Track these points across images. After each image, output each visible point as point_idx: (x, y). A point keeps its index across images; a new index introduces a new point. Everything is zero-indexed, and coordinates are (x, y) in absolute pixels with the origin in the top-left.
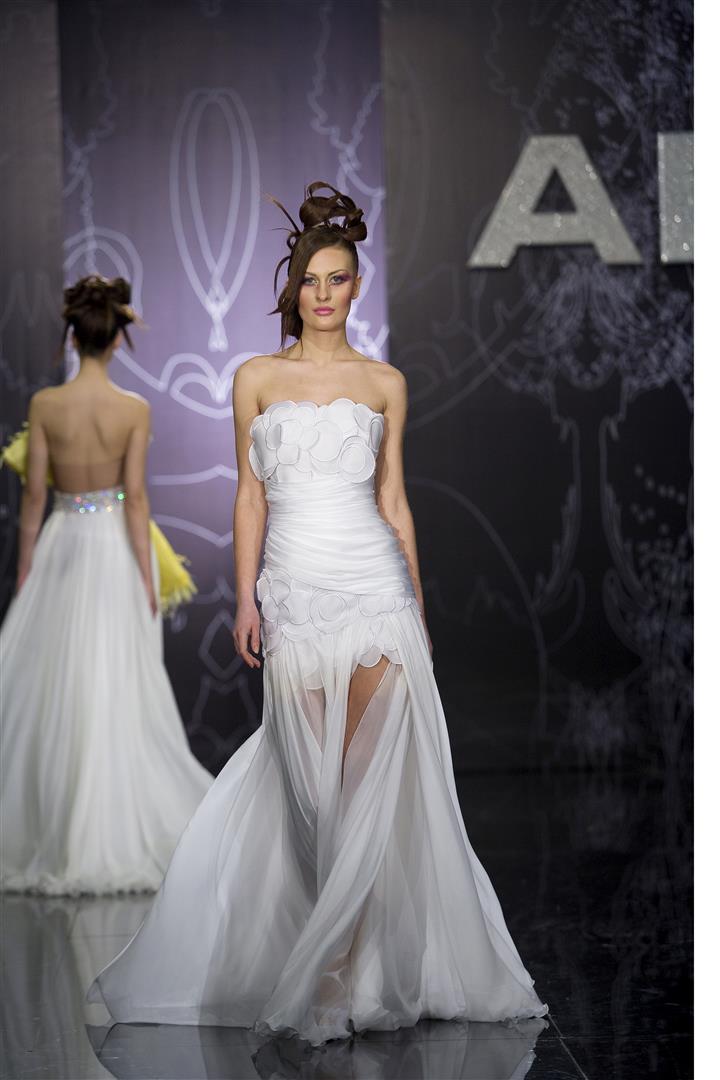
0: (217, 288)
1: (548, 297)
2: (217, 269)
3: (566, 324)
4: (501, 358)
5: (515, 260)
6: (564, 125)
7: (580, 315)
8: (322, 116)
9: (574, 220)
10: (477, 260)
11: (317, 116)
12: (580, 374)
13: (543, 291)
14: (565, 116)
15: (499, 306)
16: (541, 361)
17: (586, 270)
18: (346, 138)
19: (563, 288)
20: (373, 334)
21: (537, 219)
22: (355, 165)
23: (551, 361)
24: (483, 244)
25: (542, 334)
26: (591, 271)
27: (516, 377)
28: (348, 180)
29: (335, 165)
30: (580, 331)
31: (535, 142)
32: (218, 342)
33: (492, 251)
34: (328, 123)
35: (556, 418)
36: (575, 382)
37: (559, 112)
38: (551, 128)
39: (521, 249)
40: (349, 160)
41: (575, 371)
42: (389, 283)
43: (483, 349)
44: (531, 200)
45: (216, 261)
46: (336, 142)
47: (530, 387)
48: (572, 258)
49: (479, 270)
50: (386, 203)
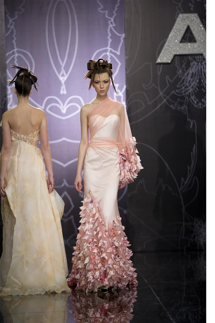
0: (63, 71)
1: (186, 74)
2: (63, 65)
3: (192, 84)
4: (168, 97)
5: (173, 60)
6: (192, 9)
7: (198, 81)
8: (102, 7)
9: (196, 45)
10: (159, 61)
11: (100, 7)
12: (197, 103)
13: (184, 72)
14: (192, 6)
15: (167, 77)
16: (183, 98)
17: (200, 64)
18: (111, 15)
19: (191, 71)
20: (120, 88)
21: (181, 45)
22: (114, 25)
23: (187, 98)
24: (161, 55)
25: (183, 88)
26: (202, 64)
27: (174, 104)
28: (111, 30)
29: (107, 25)
30: (197, 87)
31: (181, 15)
32: (63, 91)
33: (165, 57)
34: (104, 9)
35: (188, 120)
36: (195, 106)
37: (190, 4)
38: (187, 11)
39: (175, 56)
40: (112, 23)
41: (195, 102)
42: (126, 70)
43: (161, 94)
44: (180, 38)
45: (63, 62)
46: (107, 16)
47: (179, 108)
48: (195, 59)
49: (160, 64)
50: (125, 39)
